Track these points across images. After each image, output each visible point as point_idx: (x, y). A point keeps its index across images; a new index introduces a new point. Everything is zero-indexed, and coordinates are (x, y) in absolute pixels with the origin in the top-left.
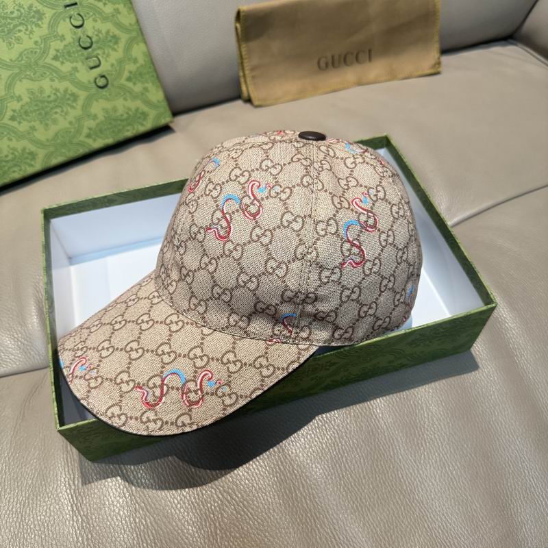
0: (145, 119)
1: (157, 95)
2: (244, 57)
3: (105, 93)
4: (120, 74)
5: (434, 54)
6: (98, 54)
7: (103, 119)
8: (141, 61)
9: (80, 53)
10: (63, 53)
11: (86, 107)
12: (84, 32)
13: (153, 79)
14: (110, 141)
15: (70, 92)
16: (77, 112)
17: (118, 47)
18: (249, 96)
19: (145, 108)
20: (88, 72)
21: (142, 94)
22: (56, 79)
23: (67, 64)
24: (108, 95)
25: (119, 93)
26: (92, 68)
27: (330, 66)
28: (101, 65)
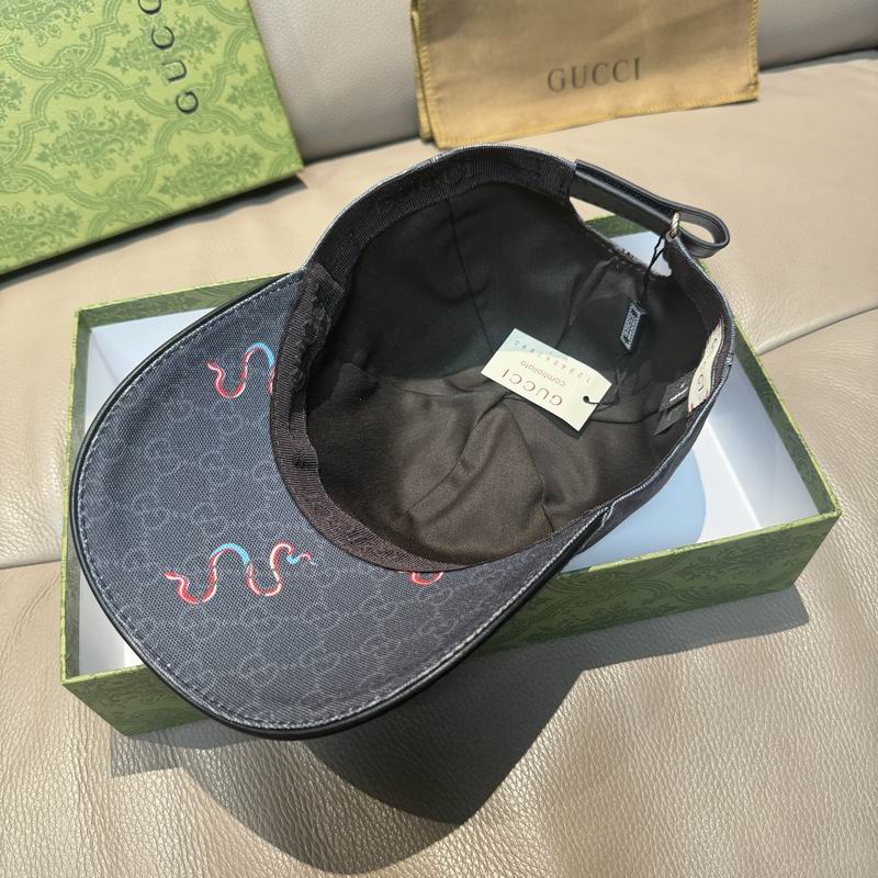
0: (257, 165)
1: (278, 127)
2: (424, 67)
3: (191, 121)
4: (217, 91)
5: (748, 68)
6: (183, 57)
8: (252, 70)
9: (153, 55)
10: (126, 54)
11: (161, 141)
12: (161, 20)
13: (271, 99)
14: (199, 199)
15: (135, 118)
16: (141, 152)
17: (216, 46)
18: (431, 132)
19: (256, 147)
20: (165, 85)
21: (253, 124)
22: (113, 96)
23: (132, 71)
24: (196, 123)
25: (216, 122)
26: (172, 80)
27: (569, 85)
28: (187, 76)
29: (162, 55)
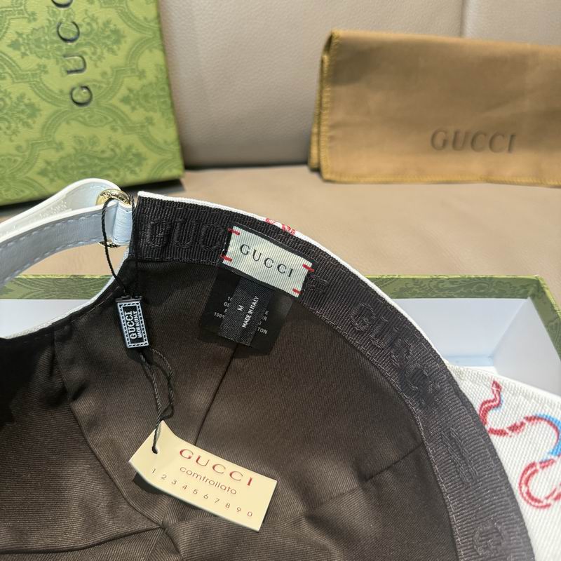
0: (139, 164)
1: (166, 133)
2: (325, 106)
3: (82, 114)
4: (113, 90)
6: (85, 53)
7: (72, 151)
8: (151, 76)
9: (56, 45)
10: (29, 40)
11: (49, 127)
12: (69, 14)
13: (164, 107)
15: (26, 101)
16: (27, 134)
17: (119, 49)
19: (141, 148)
20: (62, 76)
21: (142, 127)
22: (8, 78)
23: (32, 57)
24: (87, 116)
25: (106, 118)
26: (70, 72)
27: (450, 146)
28: (87, 71)
29: (64, 48)
